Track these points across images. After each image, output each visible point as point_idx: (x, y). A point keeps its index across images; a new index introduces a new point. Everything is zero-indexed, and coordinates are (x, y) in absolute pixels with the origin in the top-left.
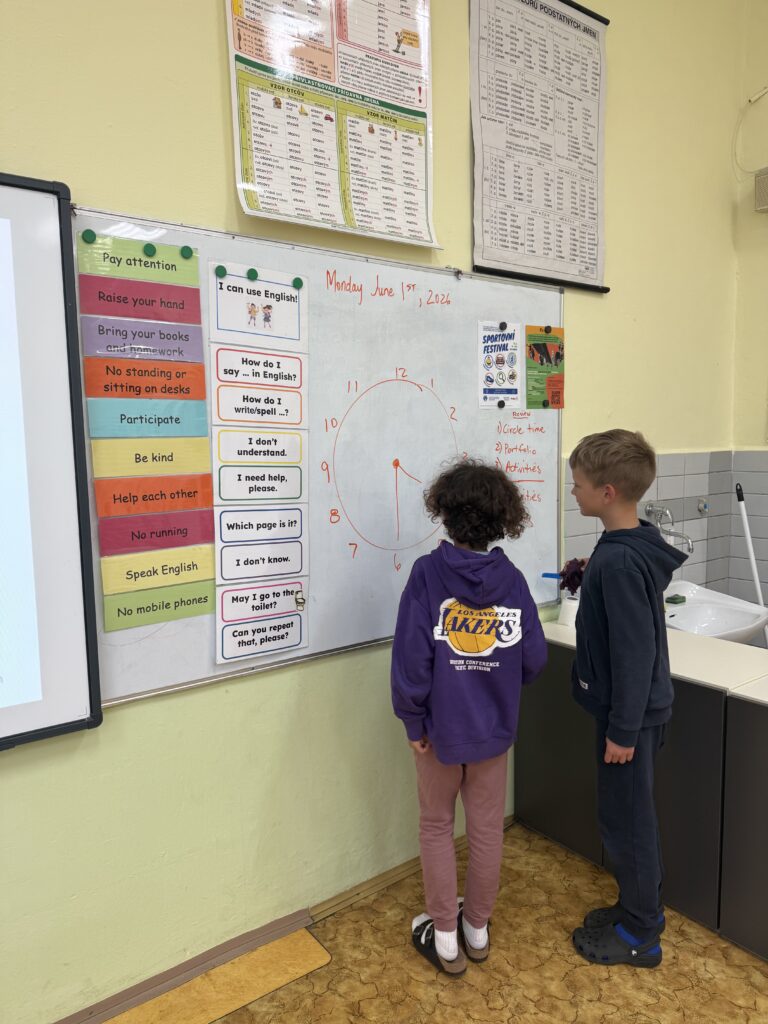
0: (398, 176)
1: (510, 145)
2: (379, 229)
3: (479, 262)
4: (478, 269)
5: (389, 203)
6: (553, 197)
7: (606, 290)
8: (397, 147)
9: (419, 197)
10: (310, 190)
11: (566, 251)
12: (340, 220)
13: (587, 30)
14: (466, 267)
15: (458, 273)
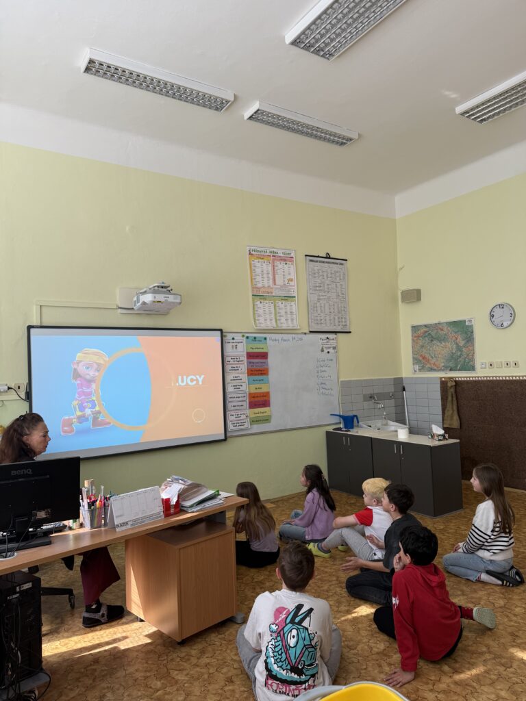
0: (289, 313)
1: (318, 299)
2: (284, 326)
3: (311, 330)
4: (311, 332)
5: (287, 320)
6: (332, 310)
7: (350, 332)
8: (288, 306)
9: (294, 316)
10: (268, 321)
11: (337, 324)
12: (275, 326)
13: (341, 264)
14: (307, 332)
15: (305, 334)
